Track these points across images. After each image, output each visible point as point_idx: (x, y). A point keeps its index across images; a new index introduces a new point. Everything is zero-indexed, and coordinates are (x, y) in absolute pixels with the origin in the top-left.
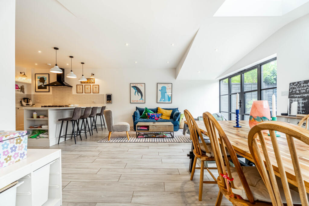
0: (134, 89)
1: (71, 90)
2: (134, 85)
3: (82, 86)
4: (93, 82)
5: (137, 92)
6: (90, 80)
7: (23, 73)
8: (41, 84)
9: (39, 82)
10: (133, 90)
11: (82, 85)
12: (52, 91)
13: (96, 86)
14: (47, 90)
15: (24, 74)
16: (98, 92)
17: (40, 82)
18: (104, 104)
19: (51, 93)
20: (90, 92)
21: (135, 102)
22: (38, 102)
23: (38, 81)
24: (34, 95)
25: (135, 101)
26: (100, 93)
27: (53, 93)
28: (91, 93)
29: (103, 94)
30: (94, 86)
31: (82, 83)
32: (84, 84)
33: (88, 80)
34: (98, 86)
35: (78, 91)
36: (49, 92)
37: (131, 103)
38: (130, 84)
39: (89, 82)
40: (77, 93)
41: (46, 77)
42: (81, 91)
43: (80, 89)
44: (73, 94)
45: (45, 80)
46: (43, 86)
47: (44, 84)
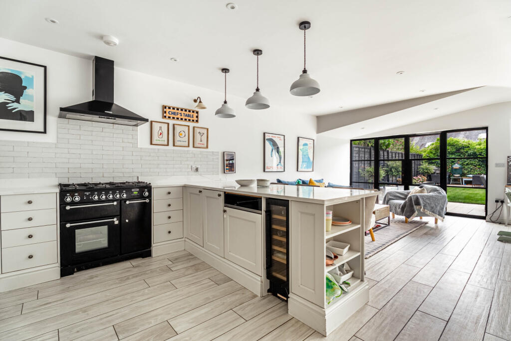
0: (270, 144)
1: (134, 135)
3: (166, 126)
4: (195, 119)
6: (187, 113)
8: (4, 97)
11: (168, 123)
12: (60, 132)
13: (201, 131)
14: (36, 125)
16: (205, 146)
18: (218, 174)
20: (186, 144)
21: (271, 170)
25: (271, 168)
26: (211, 148)
27: (58, 137)
28: (188, 146)
29: (216, 152)
30: (197, 130)
31: (167, 117)
32: (171, 122)
33: (184, 114)
34: (205, 131)
35: (155, 140)
36: (45, 132)
37: (265, 173)
38: (264, 134)
39: (186, 118)
40: (151, 144)
41: (31, 77)
42: (163, 139)
43: (159, 134)
44: (139, 147)
45: (25, 88)
46: (16, 108)
47: (22, 100)
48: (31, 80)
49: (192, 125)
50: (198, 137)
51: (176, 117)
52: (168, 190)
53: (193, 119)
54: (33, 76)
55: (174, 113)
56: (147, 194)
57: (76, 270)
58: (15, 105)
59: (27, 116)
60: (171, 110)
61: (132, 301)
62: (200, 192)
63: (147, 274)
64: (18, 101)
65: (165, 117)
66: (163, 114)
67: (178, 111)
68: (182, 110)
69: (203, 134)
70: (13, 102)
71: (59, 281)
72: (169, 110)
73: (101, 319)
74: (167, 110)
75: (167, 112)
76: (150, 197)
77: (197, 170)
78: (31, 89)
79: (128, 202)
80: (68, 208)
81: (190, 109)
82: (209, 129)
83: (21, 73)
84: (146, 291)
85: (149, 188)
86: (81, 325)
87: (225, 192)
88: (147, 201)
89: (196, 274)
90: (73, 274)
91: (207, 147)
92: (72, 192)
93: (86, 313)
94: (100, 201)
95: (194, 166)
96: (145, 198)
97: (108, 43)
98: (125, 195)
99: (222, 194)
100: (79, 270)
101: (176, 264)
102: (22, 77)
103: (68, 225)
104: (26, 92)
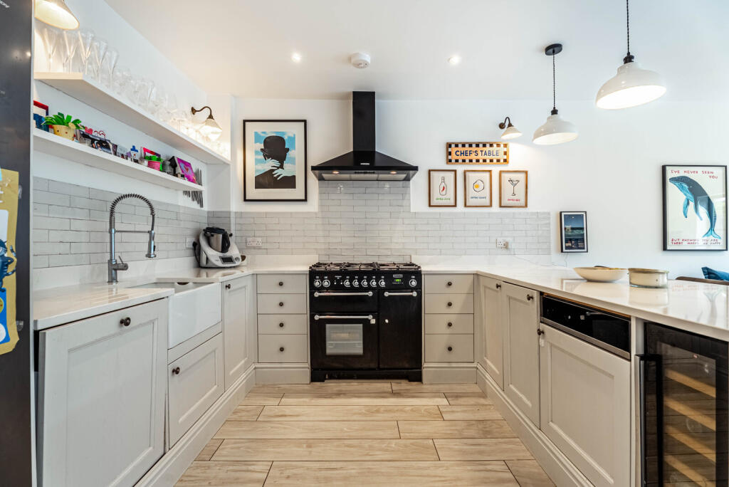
0: (682, 189)
1: (405, 194)
2: (682, 172)
3: (452, 174)
4: (502, 157)
5: (692, 204)
6: (488, 148)
7: (206, 112)
8: (270, 164)
9: (261, 157)
10: (677, 196)
11: (455, 171)
12: (321, 199)
13: (514, 176)
14: (297, 192)
15: (211, 117)
16: (522, 202)
17: (266, 157)
18: (549, 254)
19: (313, 205)
20: (487, 202)
21: (685, 246)
22: (254, 244)
23: (256, 153)
24: (240, 215)
25: (685, 243)
26: (532, 207)
27: (321, 206)
28: (491, 206)
29: (544, 213)
30: (506, 177)
31: (453, 161)
32: (460, 168)
33: (482, 151)
34: (522, 176)
35: (435, 198)
36: (306, 200)
37: (665, 252)
38: (664, 168)
39: (485, 157)
40: (430, 206)
41: (293, 136)
42: (447, 196)
43: (442, 189)
44: (412, 211)
45: (288, 150)
46: (280, 175)
47: (285, 165)
48: (292, 139)
49: (496, 169)
50: (507, 187)
51: (467, 159)
52: (449, 279)
53: (498, 158)
54: (294, 135)
55: (465, 153)
56: (414, 283)
57: (327, 377)
58: (279, 171)
59: (289, 182)
60: (460, 148)
61: (367, 455)
62: (498, 286)
63: (405, 412)
64: (281, 167)
65: (450, 161)
66: (447, 157)
67: (470, 149)
68: (477, 145)
69: (518, 181)
70: (278, 168)
71: (307, 387)
72: (457, 149)
73: (320, 469)
74: (453, 150)
75: (453, 153)
76: (419, 288)
77: (506, 246)
78: (293, 151)
79: (387, 294)
80: (317, 294)
81: (491, 140)
82: (528, 173)
83: (284, 133)
84: (393, 444)
85: (418, 274)
86: (297, 467)
87: (542, 293)
88: (415, 294)
89: (481, 441)
90: (323, 381)
91: (526, 206)
92: (322, 275)
93: (310, 449)
94: (352, 289)
95: (500, 239)
96: (412, 289)
97: (358, 65)
98: (383, 283)
99: (536, 295)
100: (331, 378)
101: (455, 409)
102: (286, 138)
103: (317, 317)
104: (289, 154)
